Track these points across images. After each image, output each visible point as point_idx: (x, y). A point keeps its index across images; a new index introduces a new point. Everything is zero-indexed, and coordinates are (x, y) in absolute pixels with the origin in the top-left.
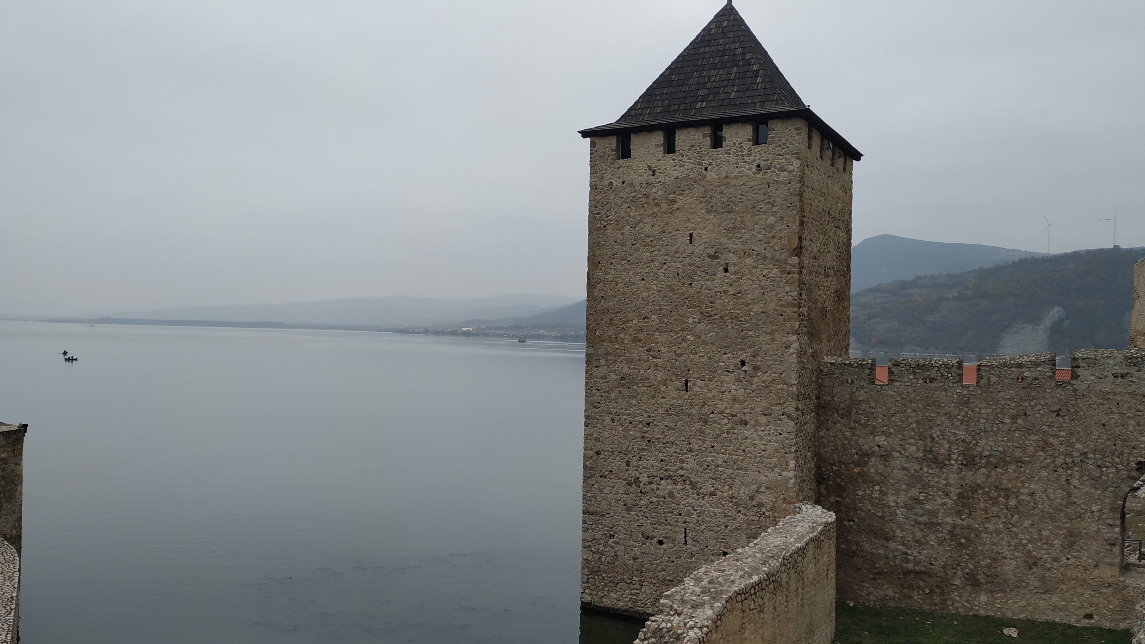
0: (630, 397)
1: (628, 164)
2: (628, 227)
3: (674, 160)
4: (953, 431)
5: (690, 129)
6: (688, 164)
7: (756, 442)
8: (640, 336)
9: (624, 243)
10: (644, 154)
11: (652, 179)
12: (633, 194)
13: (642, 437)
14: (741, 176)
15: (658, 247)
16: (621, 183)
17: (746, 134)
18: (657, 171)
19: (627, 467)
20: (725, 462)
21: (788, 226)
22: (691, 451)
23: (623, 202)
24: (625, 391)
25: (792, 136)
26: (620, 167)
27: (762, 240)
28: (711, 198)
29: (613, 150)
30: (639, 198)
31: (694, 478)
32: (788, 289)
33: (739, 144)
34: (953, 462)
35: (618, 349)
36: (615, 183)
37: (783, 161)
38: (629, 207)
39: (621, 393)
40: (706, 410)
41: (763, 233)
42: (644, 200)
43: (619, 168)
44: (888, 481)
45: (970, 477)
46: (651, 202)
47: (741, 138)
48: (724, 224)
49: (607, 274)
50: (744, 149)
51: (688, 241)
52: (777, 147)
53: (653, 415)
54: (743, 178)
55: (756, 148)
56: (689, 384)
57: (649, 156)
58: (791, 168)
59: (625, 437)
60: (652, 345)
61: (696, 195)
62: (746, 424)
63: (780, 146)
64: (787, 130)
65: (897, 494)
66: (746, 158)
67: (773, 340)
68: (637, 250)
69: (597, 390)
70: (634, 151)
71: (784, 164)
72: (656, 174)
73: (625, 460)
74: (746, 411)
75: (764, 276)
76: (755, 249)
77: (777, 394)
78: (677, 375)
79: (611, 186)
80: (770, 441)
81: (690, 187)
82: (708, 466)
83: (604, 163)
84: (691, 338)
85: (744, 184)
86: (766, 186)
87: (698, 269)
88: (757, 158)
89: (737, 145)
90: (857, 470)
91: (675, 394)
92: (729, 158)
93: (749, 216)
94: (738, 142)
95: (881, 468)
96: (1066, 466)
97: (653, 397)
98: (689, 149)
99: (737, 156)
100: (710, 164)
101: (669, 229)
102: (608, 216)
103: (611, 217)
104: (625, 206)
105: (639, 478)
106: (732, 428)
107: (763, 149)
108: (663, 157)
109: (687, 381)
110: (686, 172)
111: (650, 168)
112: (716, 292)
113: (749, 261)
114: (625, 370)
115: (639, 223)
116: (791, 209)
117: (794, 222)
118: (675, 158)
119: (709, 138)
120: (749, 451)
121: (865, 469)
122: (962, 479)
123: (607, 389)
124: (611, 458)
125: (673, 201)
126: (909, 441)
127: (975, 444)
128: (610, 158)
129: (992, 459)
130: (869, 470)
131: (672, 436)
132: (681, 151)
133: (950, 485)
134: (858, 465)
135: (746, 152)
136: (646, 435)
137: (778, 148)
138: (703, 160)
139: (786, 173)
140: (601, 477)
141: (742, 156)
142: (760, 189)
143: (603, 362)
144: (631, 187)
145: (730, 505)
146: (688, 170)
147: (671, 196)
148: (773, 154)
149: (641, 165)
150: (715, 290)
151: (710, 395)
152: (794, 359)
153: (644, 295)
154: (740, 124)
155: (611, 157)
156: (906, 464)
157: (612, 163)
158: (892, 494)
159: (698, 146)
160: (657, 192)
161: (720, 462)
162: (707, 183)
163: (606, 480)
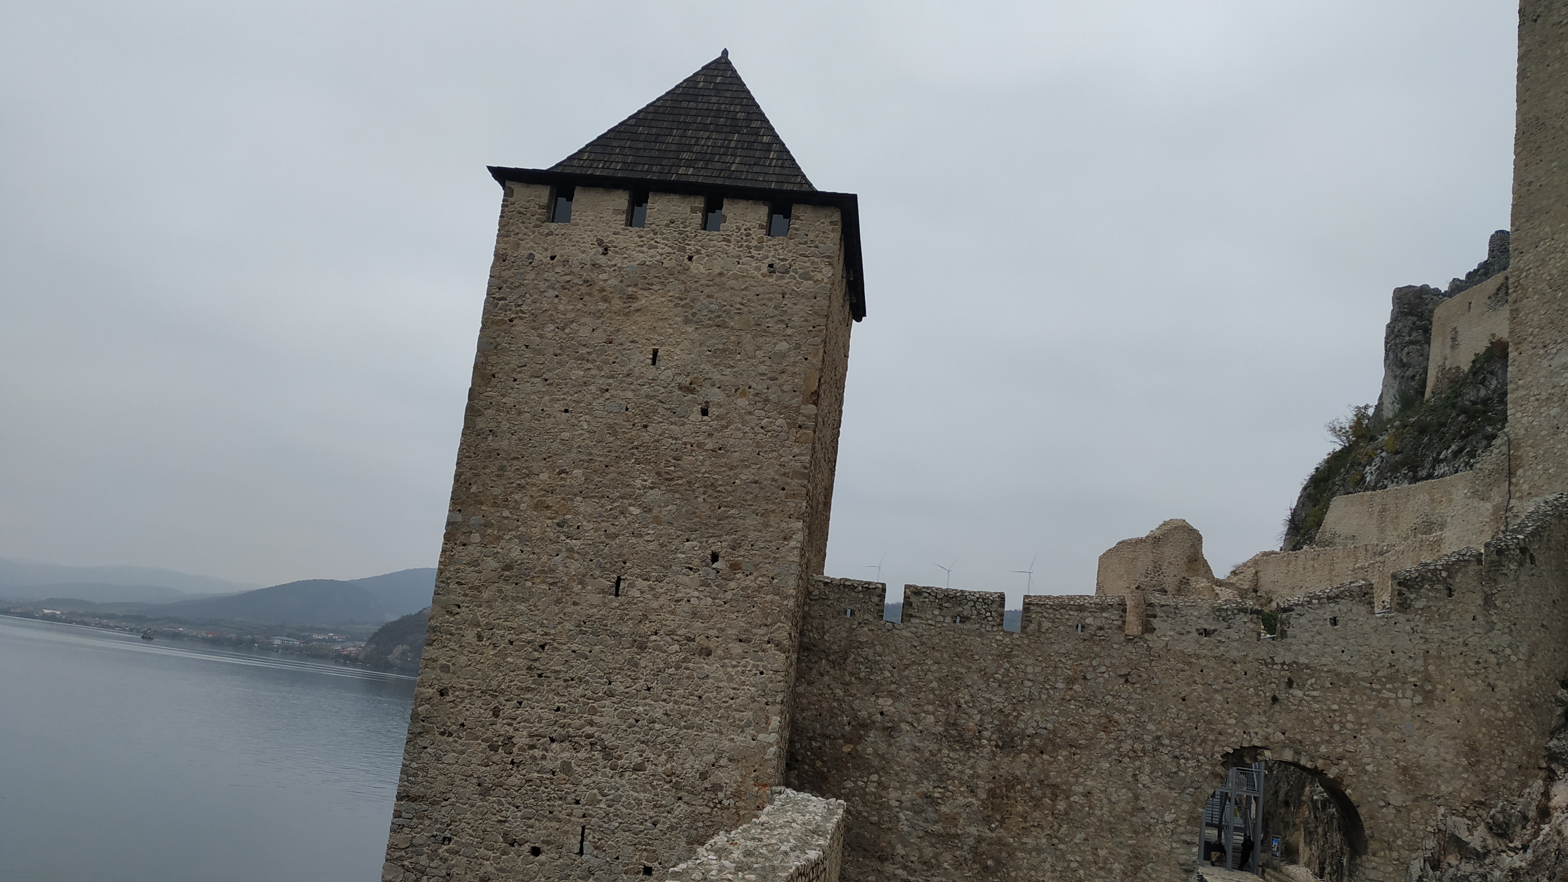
0: (516, 599)
1: (563, 231)
2: (552, 327)
3: (641, 237)
4: (987, 696)
5: (672, 196)
6: (663, 246)
7: (721, 684)
8: (550, 500)
9: (541, 349)
10: (593, 220)
11: (602, 260)
12: (568, 278)
13: (529, 668)
14: (744, 276)
15: (598, 363)
16: (549, 258)
17: (757, 217)
18: (612, 249)
19: (493, 719)
20: (666, 714)
21: (806, 359)
22: (611, 694)
23: (548, 287)
24: (508, 589)
25: (824, 232)
26: (551, 233)
27: (765, 374)
28: (693, 300)
29: (540, 207)
30: (577, 284)
31: (609, 740)
32: (796, 450)
33: (745, 230)
34: (985, 742)
35: (506, 518)
36: (538, 257)
37: (808, 264)
38: (557, 296)
39: (500, 591)
40: (646, 627)
41: (769, 363)
42: (584, 289)
43: (547, 235)
44: (892, 768)
45: (1007, 765)
46: (596, 293)
47: (749, 222)
48: (708, 343)
49: (504, 396)
50: (753, 239)
51: (650, 361)
52: (800, 243)
53: (553, 631)
54: (746, 279)
55: (770, 240)
56: (622, 584)
57: (600, 225)
58: (819, 276)
59: (498, 666)
60: (568, 517)
61: (670, 294)
62: (709, 654)
63: (806, 243)
64: (818, 223)
65: (902, 788)
66: (754, 252)
67: (767, 525)
68: (561, 364)
69: (458, 583)
70: (577, 213)
71: (809, 269)
72: (610, 253)
73: (492, 706)
74: (711, 632)
75: (762, 427)
76: (754, 385)
77: (763, 610)
78: (604, 569)
79: (531, 260)
80: (743, 683)
81: (662, 280)
82: (637, 721)
83: (523, 223)
84: (635, 510)
85: (746, 289)
86: (781, 296)
87: (659, 404)
88: (770, 255)
89: (742, 231)
90: (847, 749)
91: (596, 599)
92: (728, 248)
93: (749, 335)
94: (744, 227)
95: (883, 747)
96: (1134, 755)
97: (558, 601)
98: (667, 225)
99: (741, 246)
100: (698, 252)
101: (621, 338)
102: (520, 305)
103: (524, 308)
104: (551, 293)
105: (512, 737)
106: (685, 660)
107: (780, 244)
108: (623, 229)
109: (619, 580)
110: (658, 257)
111: (600, 242)
112: (685, 443)
113: (742, 402)
114: (515, 554)
115: (573, 322)
116: (813, 334)
117: (815, 355)
118: (642, 234)
119: (701, 214)
120: (709, 699)
121: (859, 748)
122: (996, 767)
123: (477, 583)
124: (467, 701)
125: (632, 298)
126: (926, 708)
127: (1017, 717)
128: (534, 218)
129: (1037, 741)
130: (864, 749)
131: (581, 668)
132: (653, 226)
133: (978, 777)
134: (848, 741)
135: (754, 243)
136: (536, 664)
137: (802, 246)
138: (687, 244)
139: (811, 282)
140: (442, 734)
141: (749, 247)
142: (770, 299)
143: (476, 537)
144: (564, 266)
145: (667, 786)
146: (662, 255)
147: (630, 289)
148: (794, 253)
149: (585, 236)
150: (684, 440)
151: (655, 604)
152: (795, 557)
153: (565, 435)
154: (751, 202)
155: (537, 216)
156: (920, 742)
157: (536, 226)
158: (895, 789)
159: (682, 223)
160: (607, 280)
161: (659, 714)
162: (689, 279)
163: (451, 739)
